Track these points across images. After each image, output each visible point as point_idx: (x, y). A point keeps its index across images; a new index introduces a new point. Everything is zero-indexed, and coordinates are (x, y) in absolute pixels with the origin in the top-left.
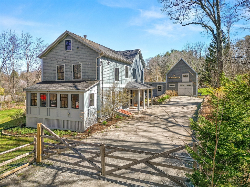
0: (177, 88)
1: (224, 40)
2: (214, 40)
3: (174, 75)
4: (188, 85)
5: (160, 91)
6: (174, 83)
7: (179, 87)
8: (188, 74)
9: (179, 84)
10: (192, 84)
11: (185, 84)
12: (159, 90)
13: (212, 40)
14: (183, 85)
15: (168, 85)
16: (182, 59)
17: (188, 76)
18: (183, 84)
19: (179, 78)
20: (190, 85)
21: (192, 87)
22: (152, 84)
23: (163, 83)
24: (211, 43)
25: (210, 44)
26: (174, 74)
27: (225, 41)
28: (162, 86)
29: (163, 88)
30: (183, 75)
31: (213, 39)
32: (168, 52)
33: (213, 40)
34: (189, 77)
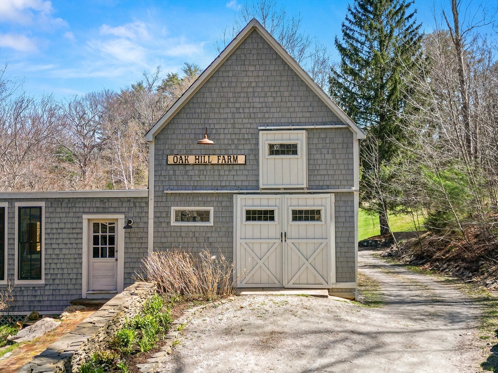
0: (229, 234)
1: (396, 13)
2: (359, 12)
3: (207, 141)
4: (299, 216)
5: (108, 259)
6: (205, 199)
7: (242, 228)
8: (299, 138)
9: (242, 203)
10: (325, 202)
11: (283, 206)
12: (96, 254)
13: (349, 10)
14: (267, 215)
15: (161, 218)
16: (254, 30)
17: (302, 149)
18: (264, 202)
19: (241, 159)
20: (312, 215)
21: (328, 227)
22: (42, 204)
23: (129, 200)
24: (347, 23)
25: (343, 26)
26: (207, 133)
27: (403, 14)
28: (121, 220)
29: (128, 237)
30: (266, 139)
31: (356, 8)
32: (174, 76)
33: (354, 11)
34: (309, 154)
